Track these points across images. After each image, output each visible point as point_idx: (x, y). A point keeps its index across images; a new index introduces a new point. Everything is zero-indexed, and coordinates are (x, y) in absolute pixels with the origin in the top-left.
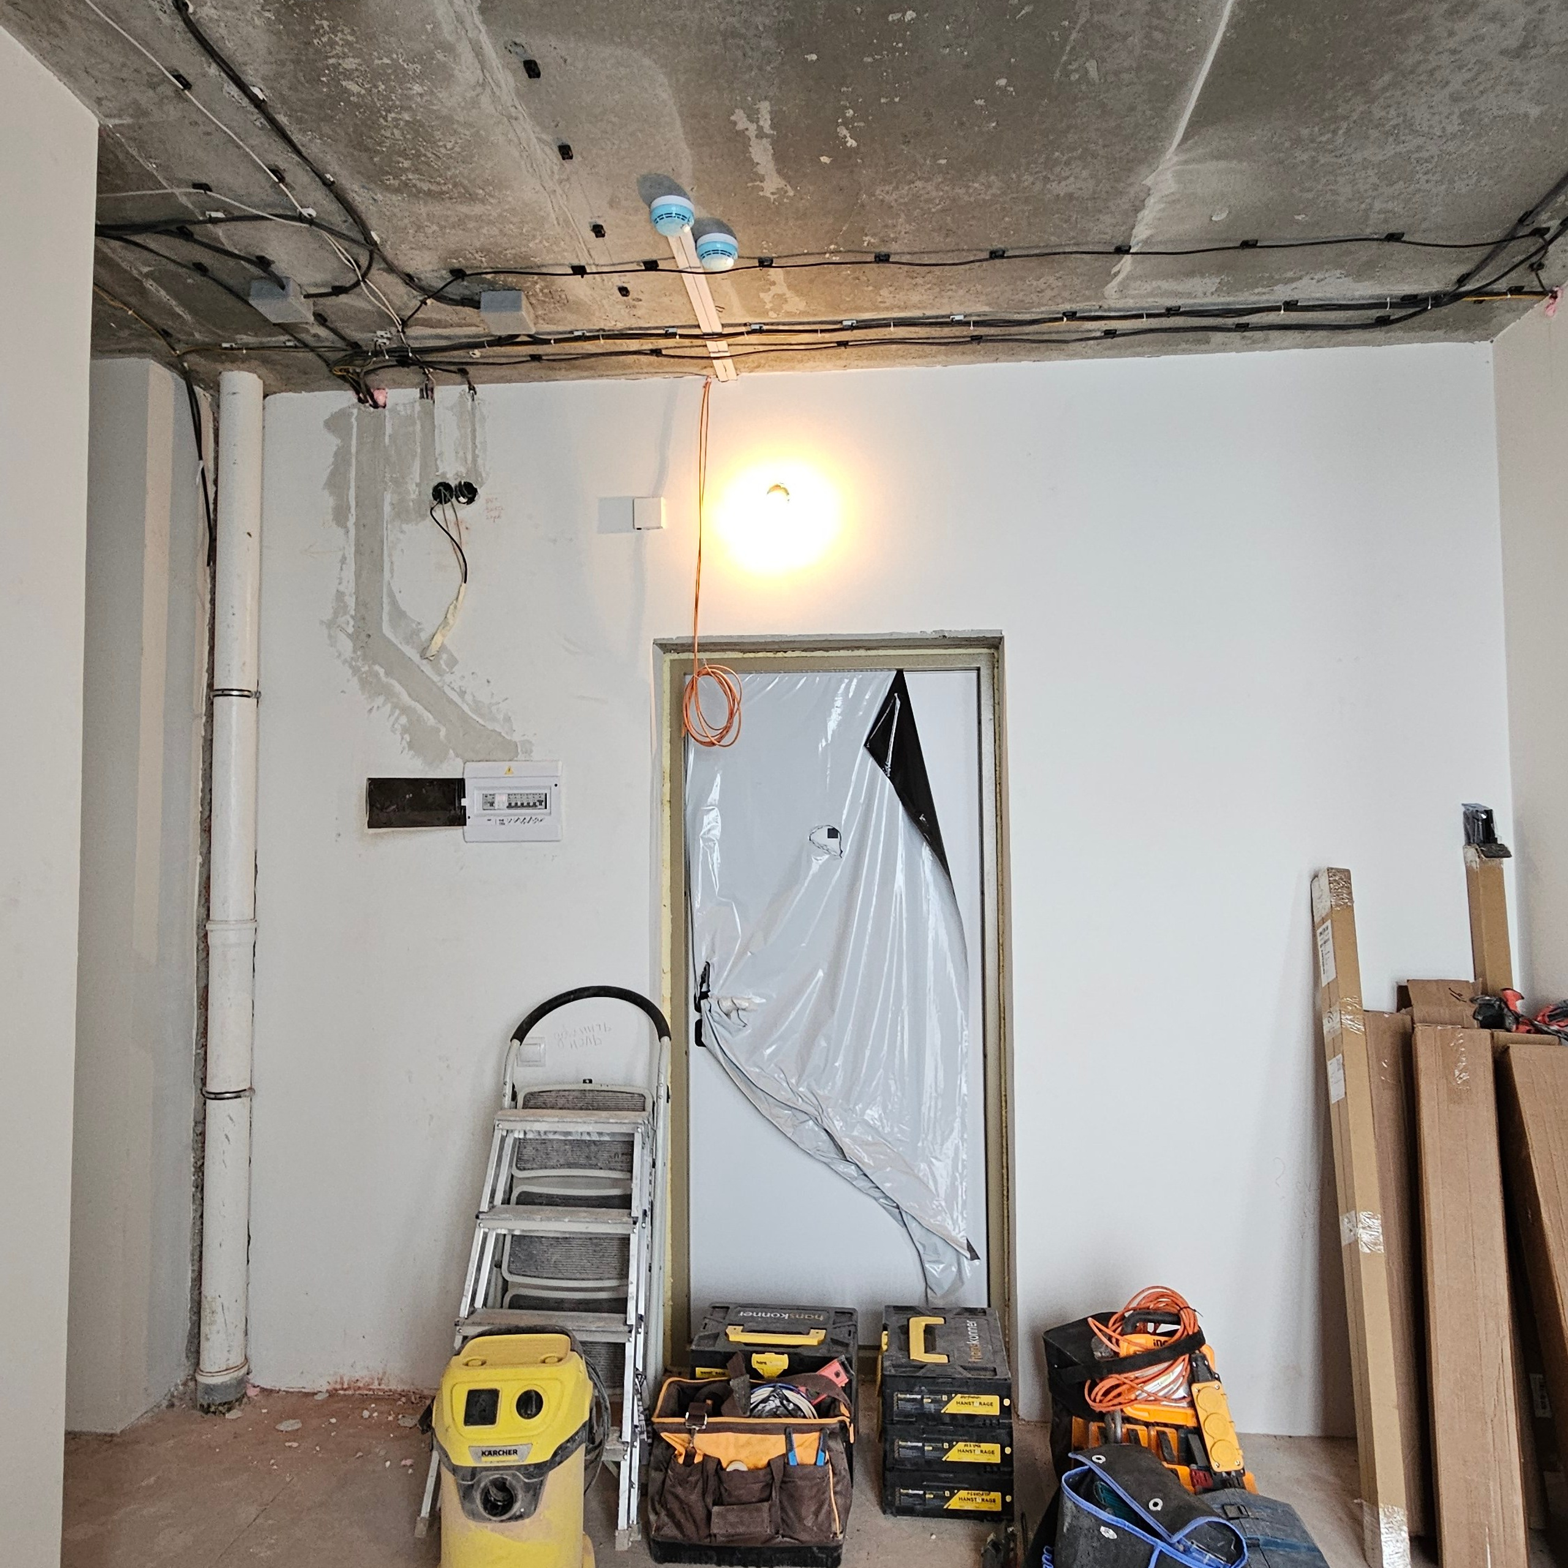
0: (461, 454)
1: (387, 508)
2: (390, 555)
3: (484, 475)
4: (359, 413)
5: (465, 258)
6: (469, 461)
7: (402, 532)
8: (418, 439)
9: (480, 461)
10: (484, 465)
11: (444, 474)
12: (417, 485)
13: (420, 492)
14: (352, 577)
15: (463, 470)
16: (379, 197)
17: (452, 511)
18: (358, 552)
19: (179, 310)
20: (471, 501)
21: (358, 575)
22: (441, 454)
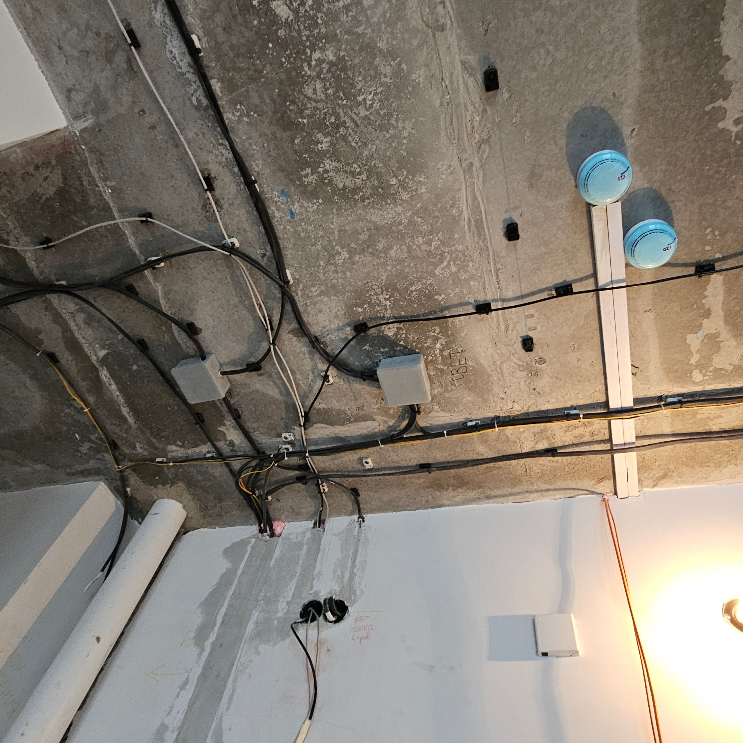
0: (339, 572)
1: (251, 626)
2: (235, 681)
3: (358, 593)
4: (255, 543)
5: (371, 305)
6: (346, 580)
7: (258, 653)
8: (301, 561)
9: (356, 579)
10: (360, 583)
11: (317, 593)
12: (289, 603)
13: (288, 611)
14: (185, 706)
15: (337, 588)
16: (296, 208)
17: (316, 631)
18: (203, 676)
19: (125, 411)
20: (339, 619)
21: (192, 704)
22: (319, 573)
